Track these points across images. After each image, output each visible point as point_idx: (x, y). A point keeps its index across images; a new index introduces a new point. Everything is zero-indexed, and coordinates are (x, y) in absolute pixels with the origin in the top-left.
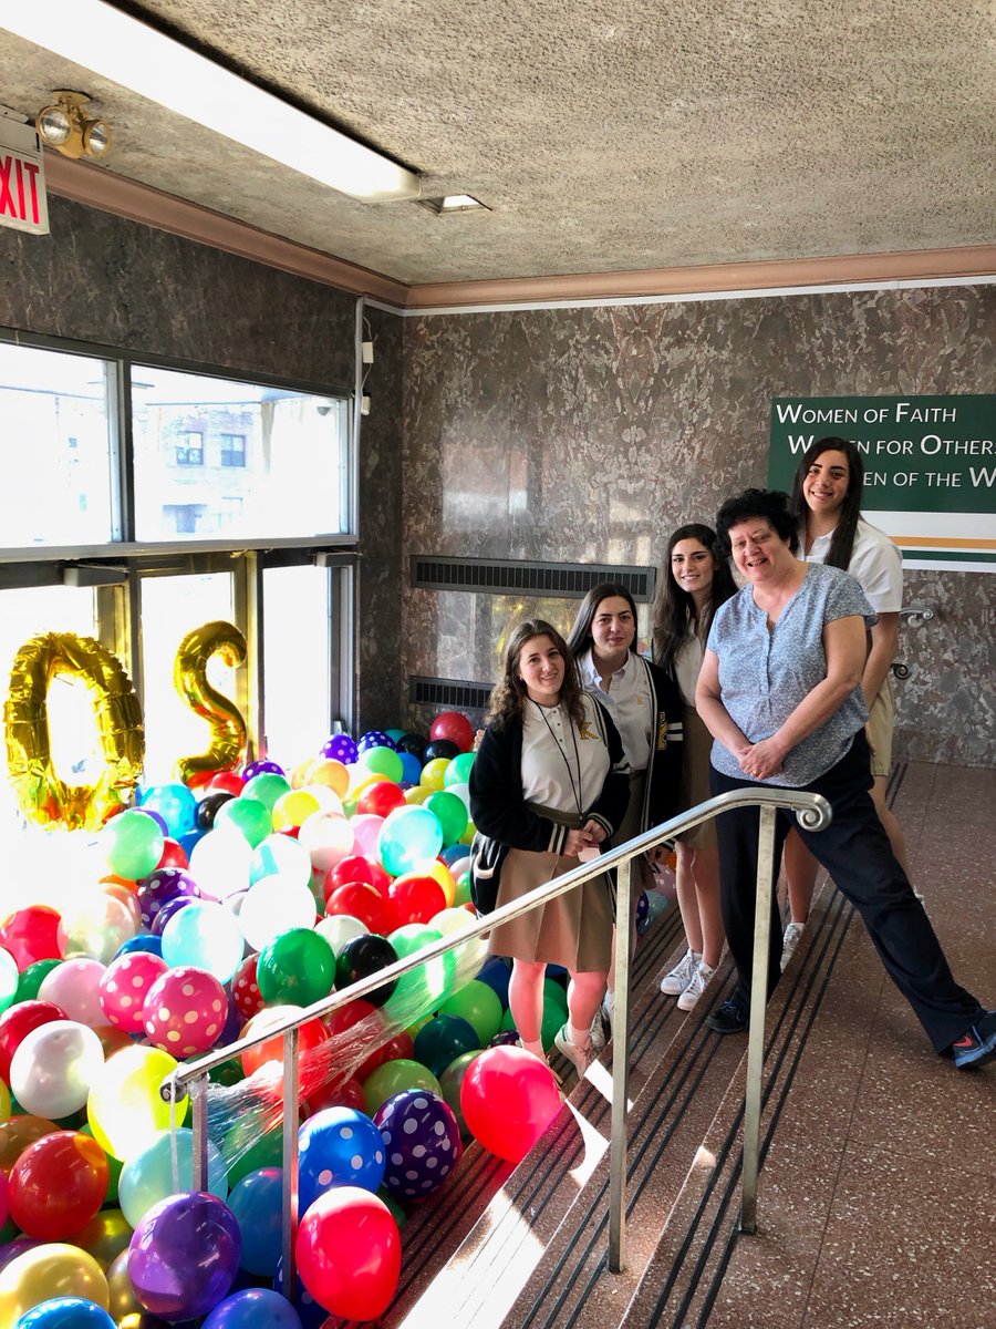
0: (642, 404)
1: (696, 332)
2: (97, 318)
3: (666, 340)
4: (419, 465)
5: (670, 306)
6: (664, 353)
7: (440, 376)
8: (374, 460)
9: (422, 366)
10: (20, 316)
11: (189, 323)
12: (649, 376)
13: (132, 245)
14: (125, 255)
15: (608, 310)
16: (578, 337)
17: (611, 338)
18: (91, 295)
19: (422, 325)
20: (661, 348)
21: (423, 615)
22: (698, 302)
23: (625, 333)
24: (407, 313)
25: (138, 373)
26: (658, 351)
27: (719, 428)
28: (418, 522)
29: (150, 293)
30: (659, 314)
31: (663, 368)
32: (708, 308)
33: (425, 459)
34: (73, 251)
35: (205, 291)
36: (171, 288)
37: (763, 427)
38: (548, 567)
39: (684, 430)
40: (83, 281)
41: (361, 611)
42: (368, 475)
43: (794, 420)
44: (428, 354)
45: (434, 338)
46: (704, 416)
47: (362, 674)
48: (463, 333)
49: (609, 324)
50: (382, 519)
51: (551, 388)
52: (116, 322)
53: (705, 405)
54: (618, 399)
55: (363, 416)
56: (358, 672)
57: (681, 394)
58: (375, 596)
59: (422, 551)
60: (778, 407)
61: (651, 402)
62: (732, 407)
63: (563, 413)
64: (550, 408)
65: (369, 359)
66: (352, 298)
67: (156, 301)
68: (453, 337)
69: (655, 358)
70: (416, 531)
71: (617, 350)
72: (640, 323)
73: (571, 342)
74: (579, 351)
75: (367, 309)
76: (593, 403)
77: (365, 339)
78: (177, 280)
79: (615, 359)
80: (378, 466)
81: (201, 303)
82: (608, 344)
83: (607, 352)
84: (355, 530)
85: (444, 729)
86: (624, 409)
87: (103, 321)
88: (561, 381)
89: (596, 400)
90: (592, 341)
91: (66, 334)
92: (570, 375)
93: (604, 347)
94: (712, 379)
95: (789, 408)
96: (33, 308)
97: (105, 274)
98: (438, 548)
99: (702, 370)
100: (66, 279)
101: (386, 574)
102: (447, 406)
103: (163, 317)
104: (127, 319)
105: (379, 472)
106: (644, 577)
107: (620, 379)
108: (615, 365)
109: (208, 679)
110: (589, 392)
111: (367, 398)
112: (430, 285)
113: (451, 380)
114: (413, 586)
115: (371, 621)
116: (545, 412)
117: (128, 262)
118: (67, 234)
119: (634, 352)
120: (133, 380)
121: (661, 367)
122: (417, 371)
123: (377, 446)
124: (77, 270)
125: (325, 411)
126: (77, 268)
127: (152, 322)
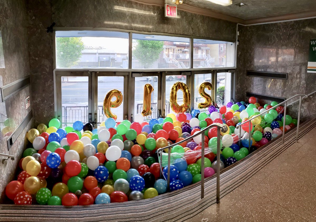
0: (286, 41)
1: (296, 26)
2: (187, 31)
3: (291, 29)
4: (248, 54)
5: (291, 22)
6: (290, 31)
7: (251, 37)
8: (240, 53)
9: (248, 35)
10: (175, 32)
11: (204, 31)
12: (287, 36)
13: (194, 18)
14: (193, 20)
15: (280, 23)
16: (275, 29)
17: (280, 28)
18: (187, 27)
19: (248, 28)
20: (290, 30)
21: (248, 81)
22: (296, 21)
23: (283, 27)
24: (245, 25)
25: (195, 40)
26: (289, 31)
27: (300, 46)
28: (248, 64)
29: (197, 26)
30: (289, 23)
31: (290, 34)
32: (298, 22)
33: (249, 52)
34: (184, 20)
35: (207, 25)
36: (201, 25)
37: (308, 45)
38: (269, 73)
39: (293, 46)
40: (186, 25)
41: (237, 80)
42: (239, 56)
43: (314, 44)
44: (249, 33)
45: (250, 30)
46: (297, 44)
47: (237, 91)
48: (255, 29)
49: (280, 26)
50: (241, 64)
51: (270, 39)
52: (191, 32)
53: (297, 41)
54: (282, 41)
55: (238, 45)
56: (236, 91)
57: (293, 39)
58: (240, 78)
59: (248, 69)
60: (311, 41)
61: (287, 41)
62: (303, 42)
63: (272, 43)
64: (270, 42)
65: (239, 35)
66: (236, 24)
67: (198, 27)
68: (253, 30)
69: (288, 32)
70: (247, 66)
71: (282, 31)
72: (286, 25)
73: (273, 30)
74: (275, 31)
75: (239, 25)
76: (277, 41)
77: (238, 31)
78: (202, 23)
79: (281, 33)
80: (240, 54)
81: (206, 27)
82: (280, 30)
83: (280, 31)
84: (236, 66)
85: (251, 100)
86: (282, 42)
87: (189, 31)
88: (271, 37)
89: (278, 41)
90: (277, 29)
91: (182, 34)
92: (273, 36)
93: (279, 30)
94: (299, 36)
95: (313, 41)
96: (178, 30)
97: (189, 23)
98: (251, 69)
99: (297, 34)
100: (183, 25)
101: (242, 74)
102: (252, 43)
103: (199, 30)
104: (193, 31)
105: (240, 55)
106: (285, 75)
107: (282, 37)
108: (281, 34)
109: (205, 91)
110: (276, 39)
111: (238, 42)
112: (249, 20)
113: (253, 38)
114: (247, 76)
115: (239, 82)
116: (269, 43)
117: (194, 21)
118: (184, 17)
119: (285, 31)
120: (194, 42)
121: (289, 34)
122: (247, 36)
123: (240, 50)
124: (185, 23)
125: (232, 44)
126: (185, 22)
127: (197, 31)
